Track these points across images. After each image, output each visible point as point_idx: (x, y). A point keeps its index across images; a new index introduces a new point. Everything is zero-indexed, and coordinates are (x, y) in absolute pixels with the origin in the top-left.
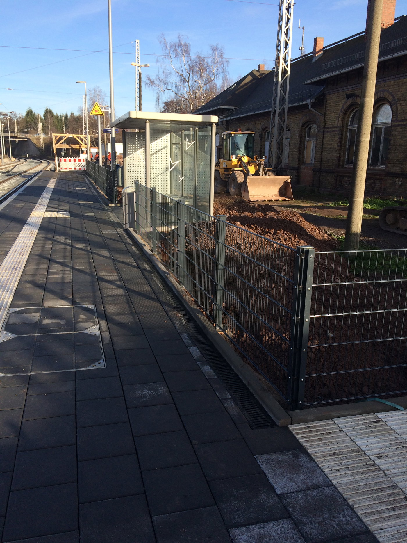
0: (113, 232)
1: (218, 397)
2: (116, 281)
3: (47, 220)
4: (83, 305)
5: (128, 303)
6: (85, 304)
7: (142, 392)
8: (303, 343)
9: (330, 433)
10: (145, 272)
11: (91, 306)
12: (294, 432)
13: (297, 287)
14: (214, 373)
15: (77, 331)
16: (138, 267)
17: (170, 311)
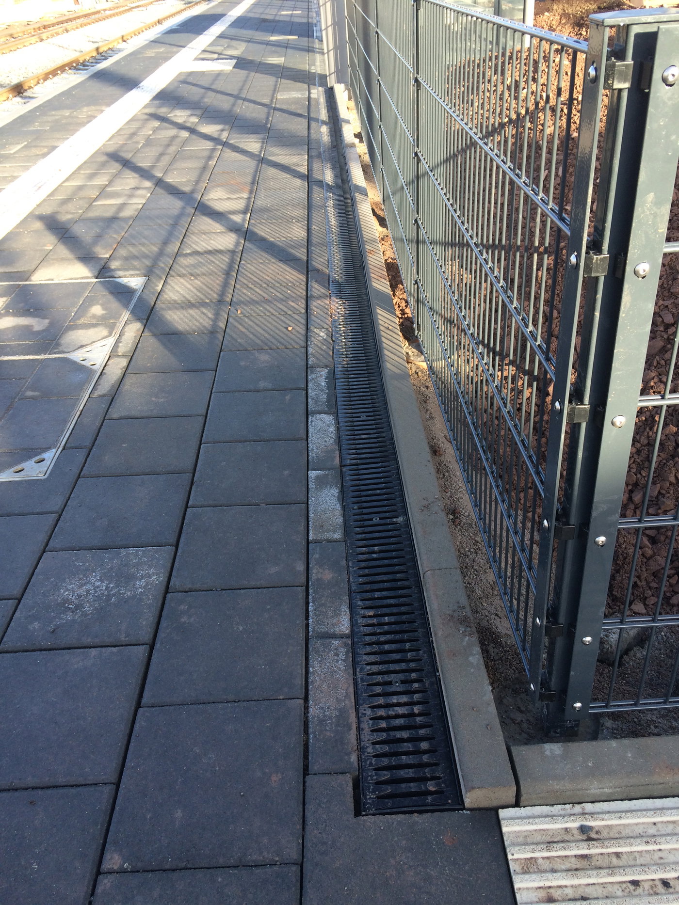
1: (307, 625)
2: (234, 212)
4: (120, 277)
5: (228, 274)
6: (125, 276)
7: (81, 586)
10: (316, 189)
11: (135, 282)
13: (578, 257)
14: (340, 520)
15: (55, 353)
16: (308, 178)
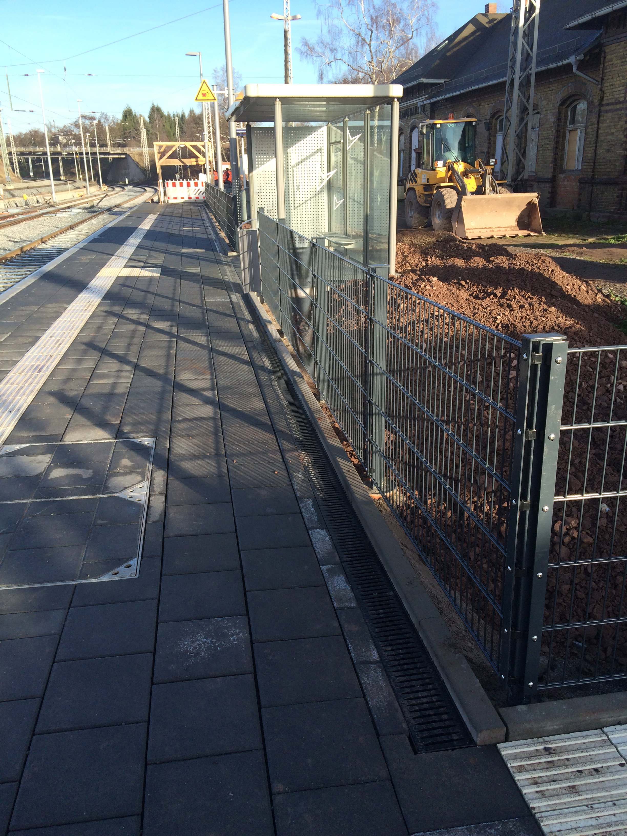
0: (223, 300)
1: (351, 658)
2: (204, 390)
3: (121, 282)
4: (134, 438)
5: (216, 434)
6: (138, 437)
7: (193, 642)
8: (536, 560)
9: (596, 770)
10: (260, 372)
11: (147, 441)
12: (512, 765)
13: (522, 431)
14: (352, 595)
15: (107, 493)
16: (251, 363)
17: (290, 451)
